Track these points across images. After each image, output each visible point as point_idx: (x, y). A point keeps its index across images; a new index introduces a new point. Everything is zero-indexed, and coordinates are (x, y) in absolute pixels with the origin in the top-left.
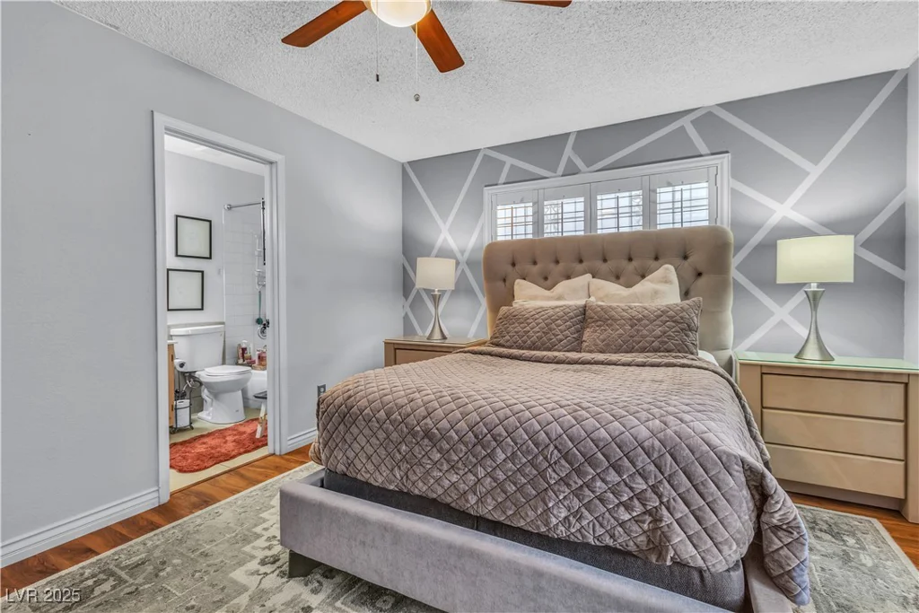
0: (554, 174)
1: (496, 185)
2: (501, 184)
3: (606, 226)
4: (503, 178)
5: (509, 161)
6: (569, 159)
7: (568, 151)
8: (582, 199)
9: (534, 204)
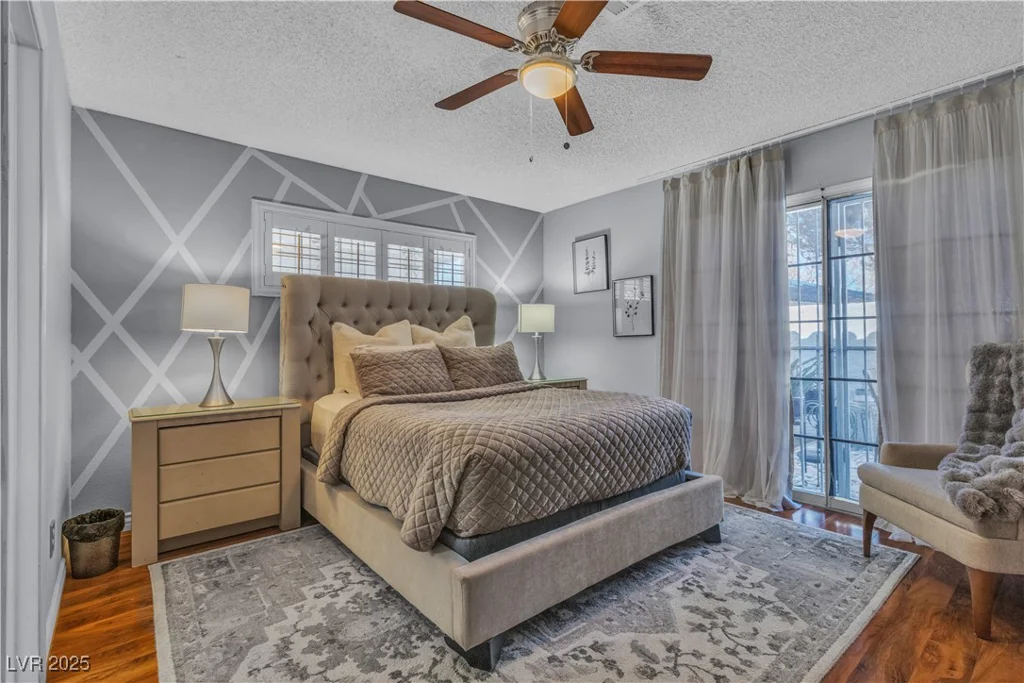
0: (343, 210)
1: (271, 200)
2: (277, 202)
3: (396, 275)
4: (280, 195)
5: (290, 178)
6: (360, 199)
7: (359, 192)
8: (373, 244)
9: (322, 237)
